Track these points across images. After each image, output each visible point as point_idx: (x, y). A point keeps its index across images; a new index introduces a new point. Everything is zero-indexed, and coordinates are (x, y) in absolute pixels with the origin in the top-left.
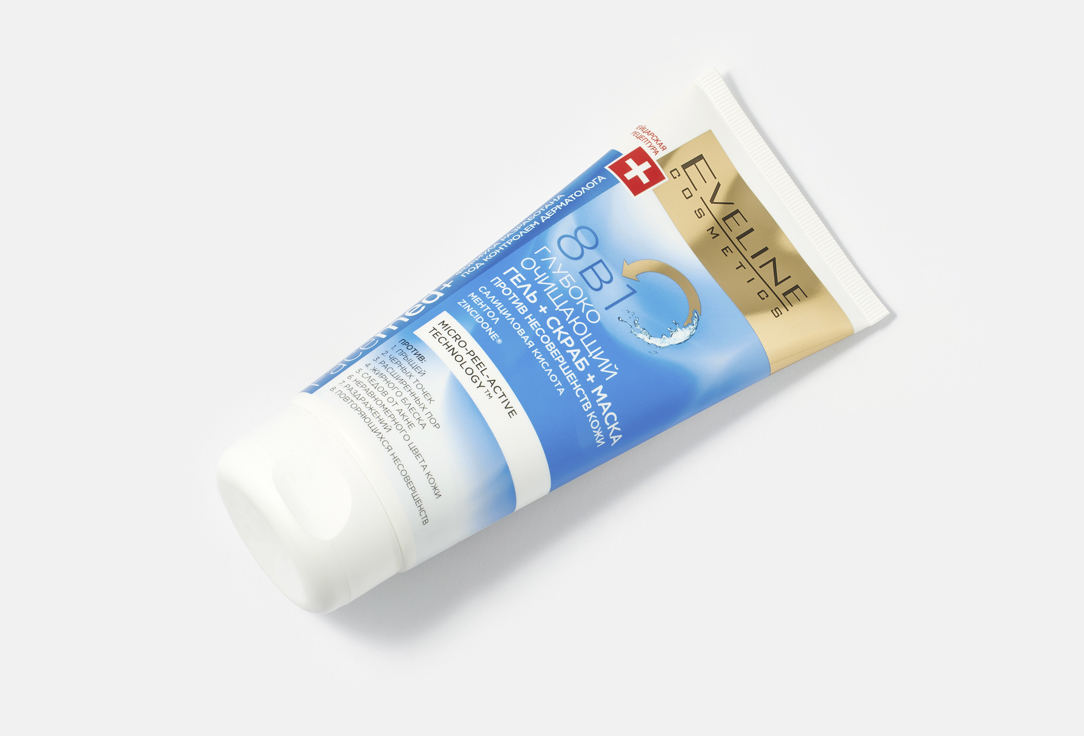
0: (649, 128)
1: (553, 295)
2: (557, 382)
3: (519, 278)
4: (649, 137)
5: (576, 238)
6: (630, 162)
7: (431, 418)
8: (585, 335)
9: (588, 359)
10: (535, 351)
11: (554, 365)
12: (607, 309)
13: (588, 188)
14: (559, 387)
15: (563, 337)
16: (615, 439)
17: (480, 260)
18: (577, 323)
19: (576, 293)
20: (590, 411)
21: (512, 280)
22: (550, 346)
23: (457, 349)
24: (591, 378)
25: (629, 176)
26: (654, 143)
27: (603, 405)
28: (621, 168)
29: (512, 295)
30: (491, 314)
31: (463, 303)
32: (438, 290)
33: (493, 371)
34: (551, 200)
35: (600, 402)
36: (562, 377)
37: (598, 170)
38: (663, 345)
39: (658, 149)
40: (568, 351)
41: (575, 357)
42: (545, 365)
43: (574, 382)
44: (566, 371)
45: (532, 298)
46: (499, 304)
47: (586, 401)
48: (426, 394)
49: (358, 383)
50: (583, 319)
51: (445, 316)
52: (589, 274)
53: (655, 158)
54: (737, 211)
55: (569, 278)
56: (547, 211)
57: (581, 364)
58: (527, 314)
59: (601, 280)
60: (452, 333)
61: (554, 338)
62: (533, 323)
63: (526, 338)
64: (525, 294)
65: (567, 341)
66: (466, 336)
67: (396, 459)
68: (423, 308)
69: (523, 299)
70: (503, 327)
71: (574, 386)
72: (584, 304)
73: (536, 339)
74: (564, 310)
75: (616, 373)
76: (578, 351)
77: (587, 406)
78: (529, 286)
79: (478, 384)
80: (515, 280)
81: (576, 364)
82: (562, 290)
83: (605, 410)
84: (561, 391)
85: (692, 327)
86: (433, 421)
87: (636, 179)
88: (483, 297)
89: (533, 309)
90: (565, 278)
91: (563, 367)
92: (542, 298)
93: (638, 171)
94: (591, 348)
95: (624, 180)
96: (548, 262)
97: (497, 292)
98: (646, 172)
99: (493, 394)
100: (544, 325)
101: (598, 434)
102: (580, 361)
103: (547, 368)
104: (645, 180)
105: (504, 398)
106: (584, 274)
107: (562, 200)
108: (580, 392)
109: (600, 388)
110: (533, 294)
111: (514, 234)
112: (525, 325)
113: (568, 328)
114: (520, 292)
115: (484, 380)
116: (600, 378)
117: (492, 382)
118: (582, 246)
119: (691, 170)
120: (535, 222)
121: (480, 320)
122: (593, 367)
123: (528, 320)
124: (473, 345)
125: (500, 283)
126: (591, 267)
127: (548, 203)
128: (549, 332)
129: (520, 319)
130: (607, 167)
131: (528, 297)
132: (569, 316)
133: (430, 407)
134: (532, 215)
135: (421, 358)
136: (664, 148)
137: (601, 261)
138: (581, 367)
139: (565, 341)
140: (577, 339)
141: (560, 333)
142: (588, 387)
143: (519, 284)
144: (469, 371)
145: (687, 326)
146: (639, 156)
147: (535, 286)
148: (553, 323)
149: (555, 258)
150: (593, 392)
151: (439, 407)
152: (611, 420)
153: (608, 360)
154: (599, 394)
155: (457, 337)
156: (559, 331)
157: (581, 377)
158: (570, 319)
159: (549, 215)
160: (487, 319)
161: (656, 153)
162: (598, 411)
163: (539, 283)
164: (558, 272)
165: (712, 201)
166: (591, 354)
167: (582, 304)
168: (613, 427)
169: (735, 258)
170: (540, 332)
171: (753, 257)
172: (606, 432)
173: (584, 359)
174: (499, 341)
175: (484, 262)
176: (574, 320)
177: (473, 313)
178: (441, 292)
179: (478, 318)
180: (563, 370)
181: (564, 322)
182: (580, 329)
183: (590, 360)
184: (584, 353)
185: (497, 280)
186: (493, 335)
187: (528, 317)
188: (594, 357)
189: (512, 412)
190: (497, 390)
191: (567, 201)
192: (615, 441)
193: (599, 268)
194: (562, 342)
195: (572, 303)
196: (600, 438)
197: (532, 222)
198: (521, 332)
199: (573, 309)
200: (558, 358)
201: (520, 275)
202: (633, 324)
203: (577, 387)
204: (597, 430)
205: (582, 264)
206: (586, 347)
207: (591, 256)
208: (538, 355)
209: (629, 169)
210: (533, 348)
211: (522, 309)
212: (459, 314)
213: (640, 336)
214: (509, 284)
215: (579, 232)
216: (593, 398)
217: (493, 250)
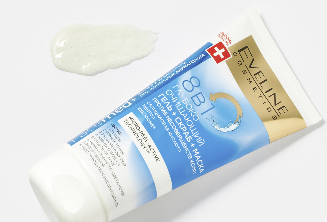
0: (225, 33)
1: (179, 107)
2: (178, 147)
3: (165, 99)
4: (225, 38)
5: (191, 82)
6: (216, 48)
7: (122, 161)
8: (192, 126)
9: (192, 136)
10: (169, 133)
11: (177, 139)
12: (202, 114)
13: (197, 59)
14: (179, 149)
15: (182, 126)
16: (201, 171)
17: (149, 89)
18: (188, 121)
19: (189, 107)
20: (191, 159)
21: (162, 100)
22: (176, 130)
23: (136, 130)
24: (193, 145)
25: (215, 55)
26: (227, 40)
27: (197, 157)
28: (212, 51)
29: (161, 107)
30: (152, 115)
31: (140, 109)
32: (130, 101)
33: (151, 141)
34: (181, 63)
35: (196, 156)
36: (180, 145)
37: (202, 51)
38: (224, 131)
39: (229, 43)
40: (183, 133)
41: (186, 136)
42: (173, 139)
43: (185, 147)
44: (182, 142)
45: (170, 108)
46: (155, 111)
47: (190, 155)
48: (121, 150)
49: (92, 143)
50: (191, 119)
51: (131, 114)
52: (195, 99)
53: (227, 47)
54: (260, 72)
55: (186, 100)
56: (179, 69)
57: (189, 139)
58: (167, 116)
59: (200, 102)
60: (134, 123)
61: (178, 127)
62: (170, 120)
63: (166, 127)
64: (167, 106)
65: (184, 129)
66: (140, 124)
67: (106, 179)
68: (123, 109)
69: (166, 109)
70: (156, 121)
71: (185, 148)
72: (192, 112)
73: (170, 127)
74: (183, 114)
75: (203, 143)
76: (188, 133)
77: (190, 157)
78: (169, 103)
79: (144, 147)
80: (163, 100)
81: (187, 139)
82: (183, 105)
83: (198, 159)
84: (179, 151)
85: (238, 123)
86: (123, 163)
87: (218, 56)
88: (148, 107)
89: (170, 113)
90: (185, 100)
91: (181, 140)
92: (174, 109)
93: (219, 52)
94: (194, 132)
95: (213, 56)
96: (178, 93)
97: (155, 105)
98: (223, 53)
99: (150, 151)
100: (174, 121)
101: (194, 169)
102: (189, 138)
103: (174, 140)
104: (222, 57)
105: (154, 153)
106: (193, 98)
107: (186, 64)
108: (188, 151)
109: (196, 149)
110: (170, 107)
111: (164, 78)
112: (166, 120)
113: (184, 122)
114: (165, 105)
115: (146, 145)
116: (197, 145)
117: (150, 146)
118: (193, 86)
119: (242, 53)
120: (174, 73)
121: (147, 117)
122: (194, 140)
123: (167, 118)
124: (143, 129)
125: (156, 101)
126: (196, 95)
127: (179, 65)
128: (176, 124)
129: (164, 118)
130: (206, 50)
131: (168, 108)
132: (185, 117)
133: (122, 156)
134: (172, 70)
135: (120, 133)
136: (231, 43)
137: (201, 93)
138: (189, 140)
139: (183, 128)
140: (188, 127)
141: (181, 124)
142: (191, 149)
143: (165, 102)
144: (140, 141)
145: (236, 123)
146: (220, 46)
147: (172, 103)
148: (178, 120)
149: (181, 91)
150: (193, 151)
151: (126, 156)
152: (200, 163)
153: (200, 138)
154: (196, 152)
155: (136, 125)
156: (180, 124)
157: (189, 144)
158: (185, 119)
159: (180, 71)
160: (150, 117)
161: (228, 45)
162: (195, 159)
163: (173, 101)
164: (182, 97)
165: (250, 67)
166: (194, 134)
167: (191, 112)
168: (201, 166)
169: (258, 92)
170: (172, 124)
171: (266, 92)
172: (197, 168)
173: (190, 137)
174: (154, 128)
175: (150, 90)
176: (187, 119)
177: (144, 114)
178: (131, 102)
179: (146, 116)
180: (181, 141)
181: (183, 120)
182: (190, 123)
183: (193, 137)
184: (190, 134)
185: (155, 99)
186: (152, 125)
187: (168, 117)
188: (195, 136)
189: (158, 160)
190: (152, 149)
191: (188, 65)
192: (201, 172)
193: (200, 96)
194: (181, 129)
195: (187, 111)
196: (195, 170)
197: (172, 73)
198: (164, 124)
199: (187, 114)
200: (179, 136)
201: (165, 97)
202: (213, 121)
203: (186, 149)
204: (193, 167)
205: (192, 94)
206: (192, 131)
207: (197, 90)
208: (170, 134)
209: (215, 51)
210: (169, 131)
211: (165, 113)
212: (137, 114)
213: (215, 127)
214: (160, 102)
215: (192, 79)
216: (193, 154)
217: (154, 85)
